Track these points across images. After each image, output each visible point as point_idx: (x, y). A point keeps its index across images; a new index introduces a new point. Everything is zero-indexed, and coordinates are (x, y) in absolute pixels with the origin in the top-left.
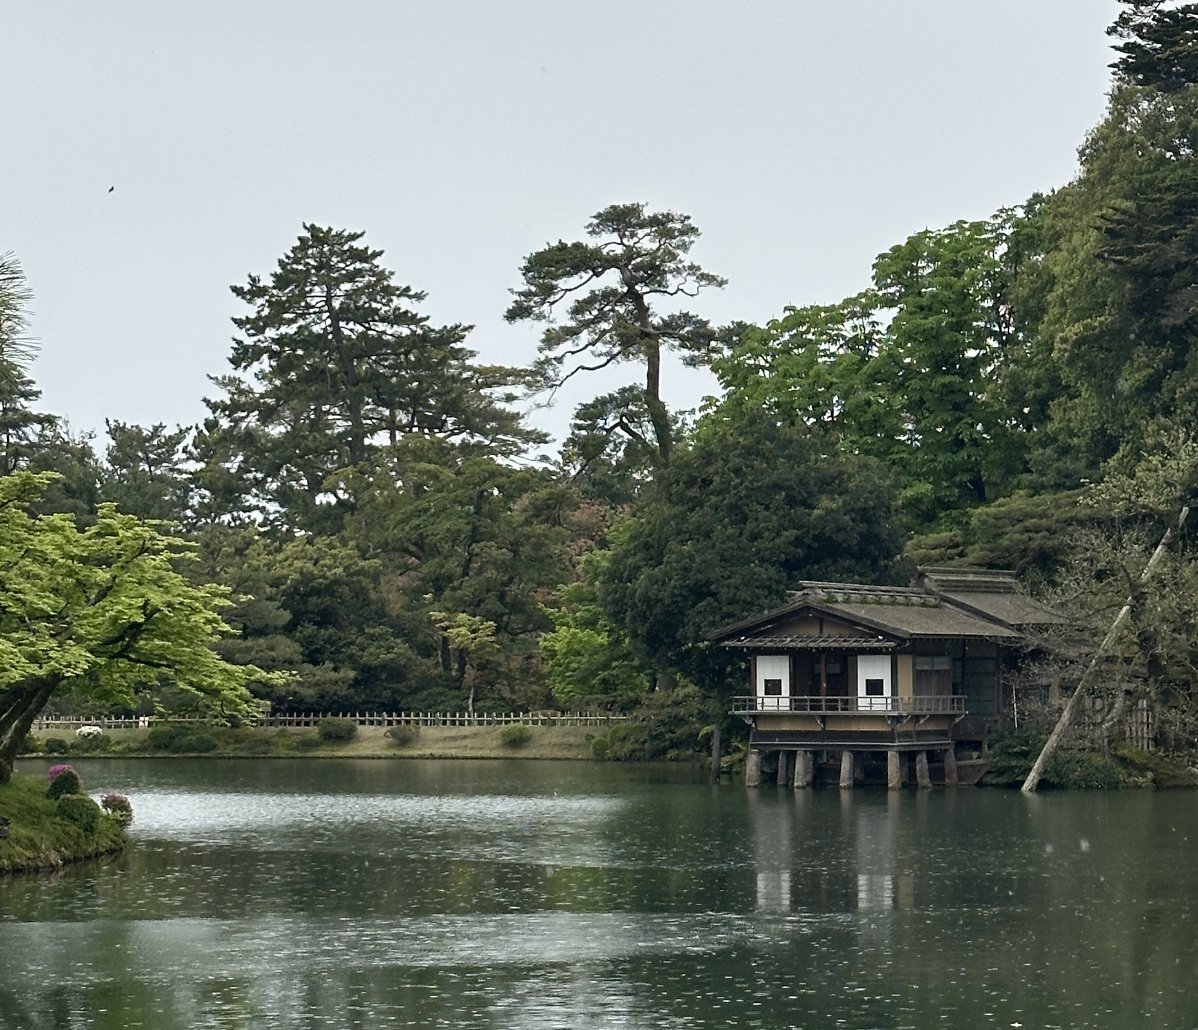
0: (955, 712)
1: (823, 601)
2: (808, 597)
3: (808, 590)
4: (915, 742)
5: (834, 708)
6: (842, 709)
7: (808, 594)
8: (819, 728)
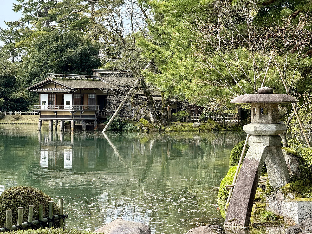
1: (54, 79)
2: (50, 78)
3: (51, 76)
4: (81, 119)
5: (57, 109)
6: (59, 109)
7: (50, 77)
8: (55, 114)
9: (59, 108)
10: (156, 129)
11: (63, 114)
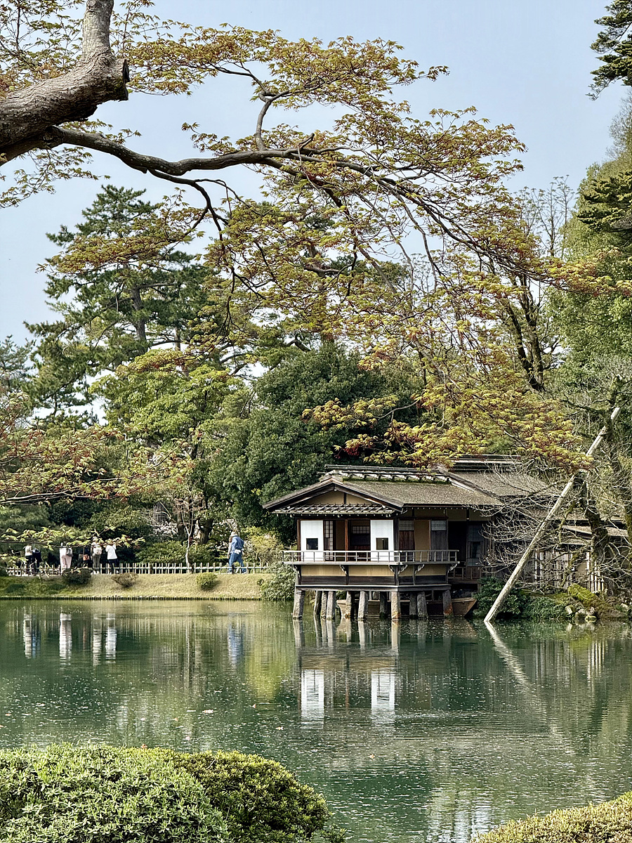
0: (449, 562)
1: (344, 480)
2: (333, 476)
3: (334, 471)
4: (414, 585)
5: (353, 559)
6: (358, 560)
7: (333, 474)
8: (344, 574)
9: (356, 557)
10: (619, 614)
11: (368, 574)
